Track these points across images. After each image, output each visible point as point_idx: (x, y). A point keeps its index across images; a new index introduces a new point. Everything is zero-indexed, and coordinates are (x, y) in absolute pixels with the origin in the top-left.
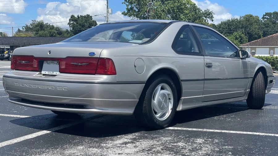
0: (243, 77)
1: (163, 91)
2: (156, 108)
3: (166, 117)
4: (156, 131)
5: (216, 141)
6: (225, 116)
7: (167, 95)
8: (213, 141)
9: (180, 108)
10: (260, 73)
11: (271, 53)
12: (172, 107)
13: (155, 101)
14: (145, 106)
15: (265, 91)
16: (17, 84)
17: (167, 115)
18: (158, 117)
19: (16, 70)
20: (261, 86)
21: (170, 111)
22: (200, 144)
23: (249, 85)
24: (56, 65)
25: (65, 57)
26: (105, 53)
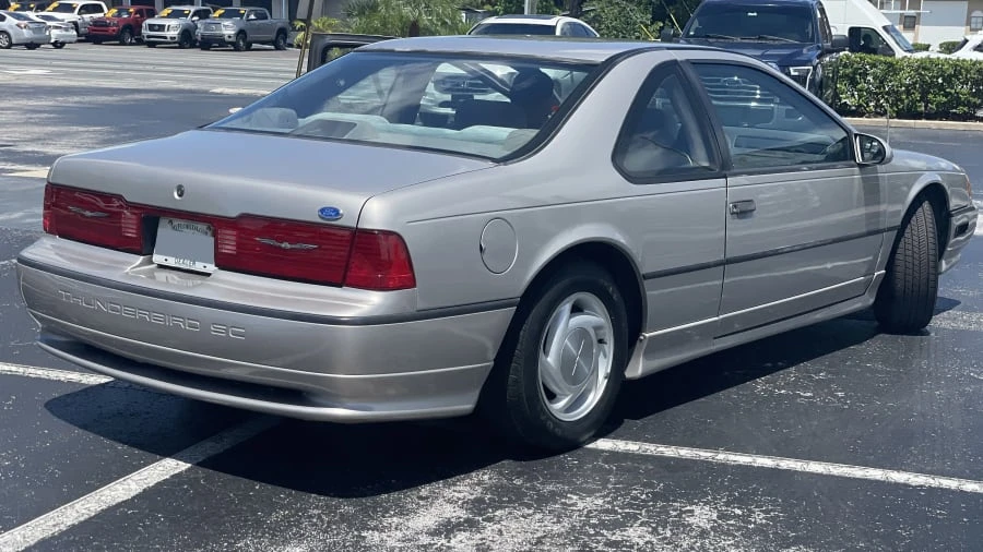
0: (864, 230)
1: (579, 319)
2: (554, 380)
3: (586, 409)
4: (551, 459)
5: (759, 521)
6: (792, 373)
7: (592, 332)
8: (745, 519)
9: (637, 369)
10: (926, 205)
11: (973, 20)
12: (609, 371)
13: (551, 359)
14: (516, 381)
15: (937, 266)
16: (67, 297)
17: (593, 399)
18: (560, 410)
19: (61, 236)
20: (924, 256)
21: (602, 384)
22: (703, 534)
23: (882, 255)
24: (204, 237)
25: (234, 214)
26: (376, 213)
